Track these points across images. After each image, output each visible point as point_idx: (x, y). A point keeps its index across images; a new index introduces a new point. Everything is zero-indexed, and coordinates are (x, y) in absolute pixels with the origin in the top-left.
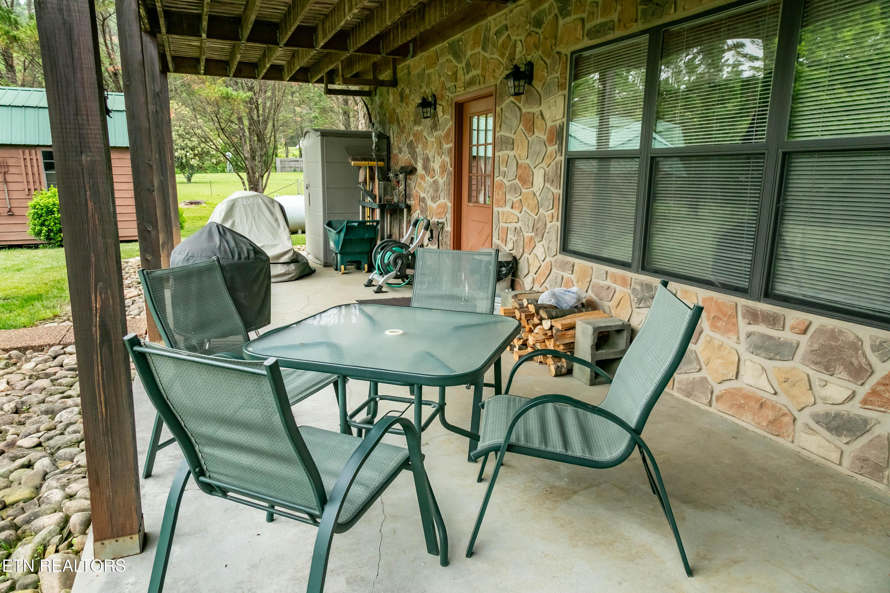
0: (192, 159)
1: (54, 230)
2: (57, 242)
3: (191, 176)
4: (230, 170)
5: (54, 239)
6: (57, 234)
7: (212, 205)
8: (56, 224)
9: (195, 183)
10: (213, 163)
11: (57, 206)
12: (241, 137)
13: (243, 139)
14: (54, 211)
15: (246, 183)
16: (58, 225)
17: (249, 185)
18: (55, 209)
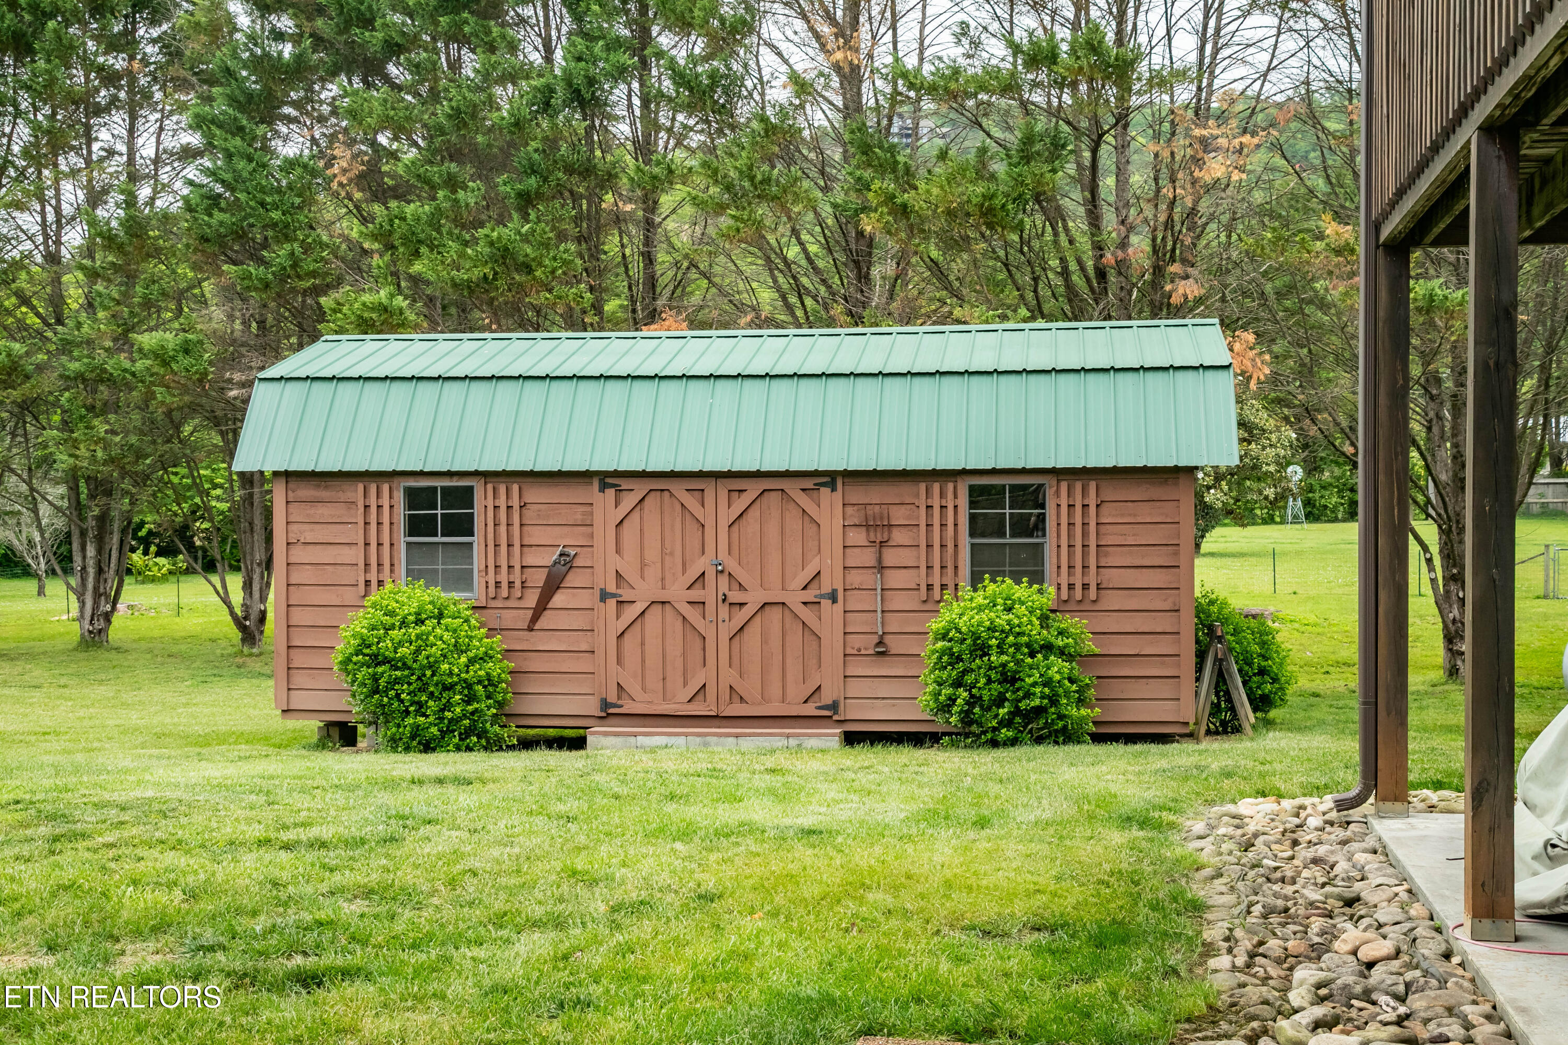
0: (1209, 488)
1: (986, 698)
2: (984, 733)
3: (1203, 537)
4: (1295, 517)
5: (980, 724)
6: (989, 709)
7: (1296, 625)
8: (990, 681)
9: (1212, 554)
10: (1266, 498)
11: (997, 634)
12: (1430, 421)
13: (1435, 430)
14: (990, 646)
15: (1437, 562)
16: (995, 686)
17: (1445, 568)
18: (994, 642)
